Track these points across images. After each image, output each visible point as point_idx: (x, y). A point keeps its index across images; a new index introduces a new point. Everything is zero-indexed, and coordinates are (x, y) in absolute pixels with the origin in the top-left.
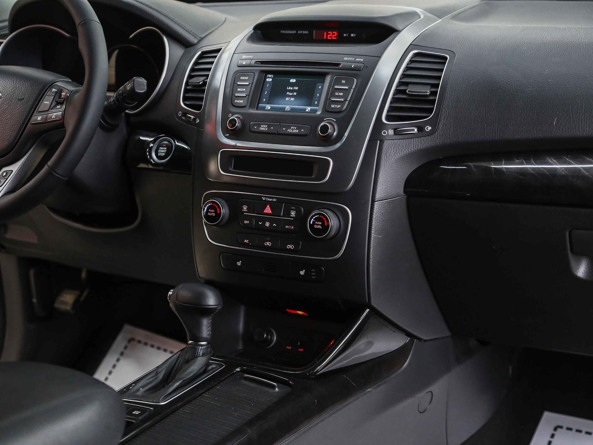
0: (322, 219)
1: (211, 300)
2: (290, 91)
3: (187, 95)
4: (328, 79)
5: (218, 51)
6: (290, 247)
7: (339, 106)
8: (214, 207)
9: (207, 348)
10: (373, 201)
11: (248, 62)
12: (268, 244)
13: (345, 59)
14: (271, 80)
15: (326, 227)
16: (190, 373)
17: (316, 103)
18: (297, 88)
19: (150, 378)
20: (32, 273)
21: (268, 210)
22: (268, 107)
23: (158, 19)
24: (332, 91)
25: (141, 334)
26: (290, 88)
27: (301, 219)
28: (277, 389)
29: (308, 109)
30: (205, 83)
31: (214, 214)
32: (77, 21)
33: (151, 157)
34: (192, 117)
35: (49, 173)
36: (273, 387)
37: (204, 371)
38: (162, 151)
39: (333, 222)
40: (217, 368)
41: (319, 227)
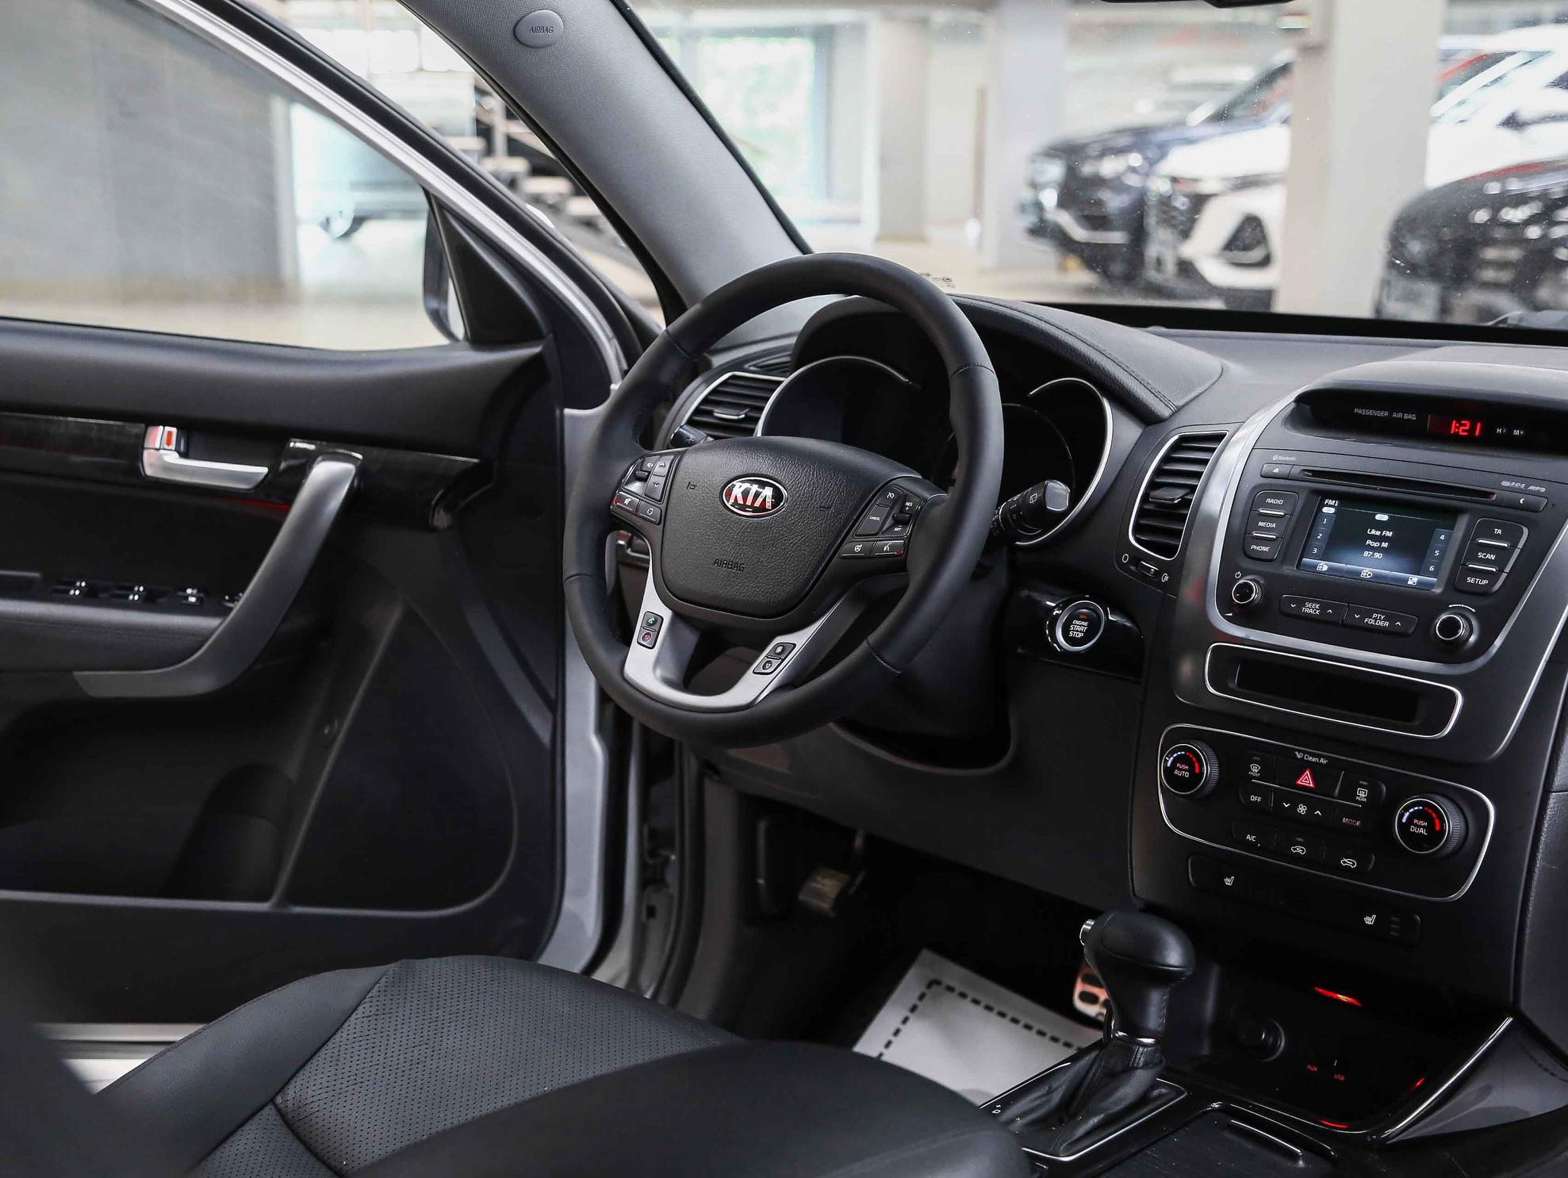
0: (1430, 815)
1: (1174, 956)
2: (1374, 538)
3: (1142, 522)
4: (1462, 523)
5: (1218, 438)
6: (1347, 862)
7: (1485, 582)
8: (1190, 759)
9: (1154, 1052)
10: (1547, 790)
11: (1285, 470)
12: (1299, 850)
13: (1505, 484)
14: (1332, 510)
15: (1435, 834)
16: (1119, 1101)
17: (1432, 568)
18: (1389, 534)
19: (1036, 1099)
20: (762, 826)
21: (1306, 780)
22: (1323, 566)
23: (1097, 367)
24: (1470, 550)
26: (1373, 532)
27: (1381, 810)
28: (1301, 1163)
29: (1413, 580)
30: (1185, 503)
31: (1187, 775)
32: (952, 365)
33: (1055, 640)
34: (1154, 568)
35: (868, 660)
36: (1294, 1157)
37: (1143, 1100)
38: (1079, 628)
39: (1453, 824)
40: (1170, 1097)
41: (1422, 831)
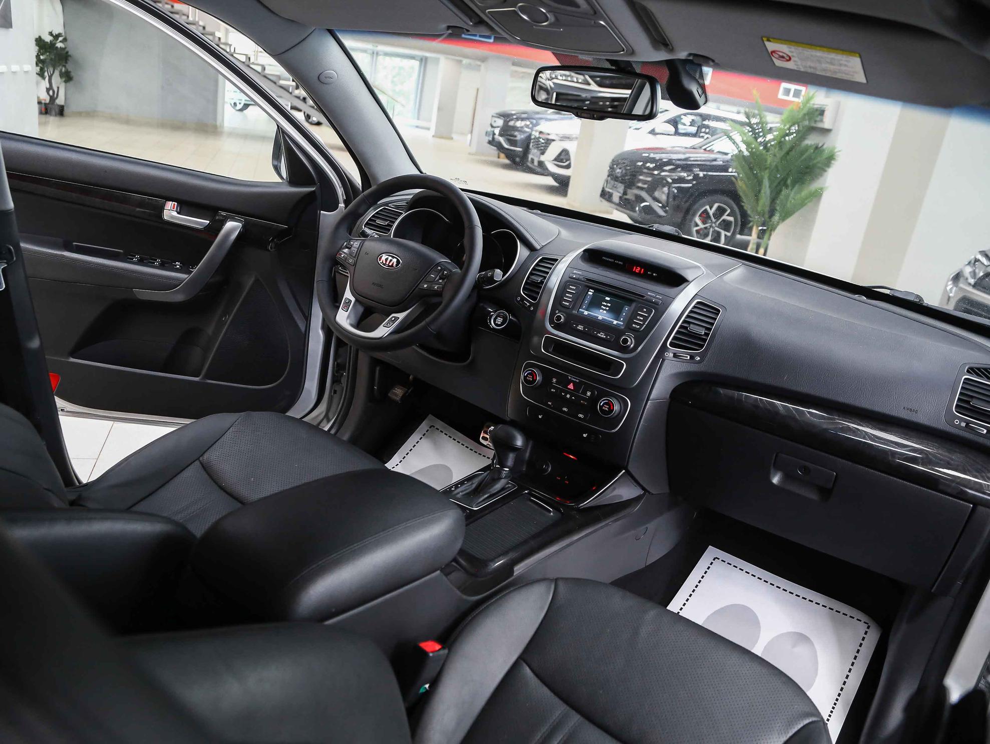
0: (610, 404)
1: (519, 442)
2: (604, 306)
3: (526, 286)
4: (634, 305)
5: (556, 260)
6: (581, 416)
7: (639, 327)
8: (533, 374)
9: (508, 473)
10: (648, 399)
11: (578, 276)
12: (565, 409)
13: (649, 293)
14: (592, 293)
15: (611, 410)
16: (495, 490)
17: (622, 319)
18: (609, 305)
20: (378, 369)
21: (571, 386)
22: (586, 313)
23: (516, 228)
24: (634, 315)
25: (439, 424)
26: (604, 303)
27: (594, 400)
28: (552, 514)
29: (615, 322)
30: (542, 282)
31: (531, 379)
32: (466, 224)
33: (491, 324)
34: (528, 304)
35: (425, 328)
36: (550, 511)
37: (503, 489)
38: (499, 321)
39: (616, 408)
40: (511, 488)
41: (606, 409)
